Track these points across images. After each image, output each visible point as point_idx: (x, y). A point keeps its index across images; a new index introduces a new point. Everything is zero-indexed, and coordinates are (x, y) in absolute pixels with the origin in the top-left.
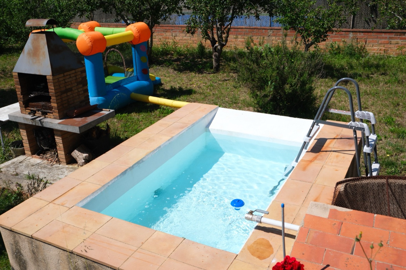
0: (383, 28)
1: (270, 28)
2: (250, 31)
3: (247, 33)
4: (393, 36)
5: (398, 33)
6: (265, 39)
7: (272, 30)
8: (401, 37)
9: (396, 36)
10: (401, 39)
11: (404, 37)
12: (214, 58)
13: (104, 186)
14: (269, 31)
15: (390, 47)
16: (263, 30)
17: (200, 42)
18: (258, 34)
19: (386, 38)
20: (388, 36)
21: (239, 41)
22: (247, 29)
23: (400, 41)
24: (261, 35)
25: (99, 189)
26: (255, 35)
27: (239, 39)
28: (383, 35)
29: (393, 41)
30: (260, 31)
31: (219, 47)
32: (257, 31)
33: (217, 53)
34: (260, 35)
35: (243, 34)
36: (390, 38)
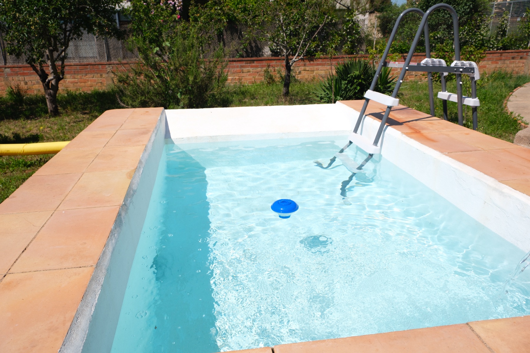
0: (233, 57)
1: (108, 63)
2: (82, 68)
3: (78, 72)
4: (244, 64)
5: (248, 60)
6: (104, 77)
7: (110, 66)
8: (251, 64)
9: (246, 65)
10: (252, 67)
11: (253, 64)
12: (48, 98)
13: (98, 265)
14: (107, 66)
15: (242, 75)
16: (99, 66)
17: (10, 88)
18: (94, 71)
19: (237, 67)
20: (239, 64)
21: (69, 81)
22: (78, 66)
23: (251, 69)
24: (97, 72)
25: (93, 279)
26: (90, 72)
27: (68, 80)
28: (235, 64)
29: (245, 70)
30: (95, 68)
31: (53, 82)
32: (91, 68)
33: (51, 91)
34: (95, 72)
35: (73, 73)
36: (242, 67)
